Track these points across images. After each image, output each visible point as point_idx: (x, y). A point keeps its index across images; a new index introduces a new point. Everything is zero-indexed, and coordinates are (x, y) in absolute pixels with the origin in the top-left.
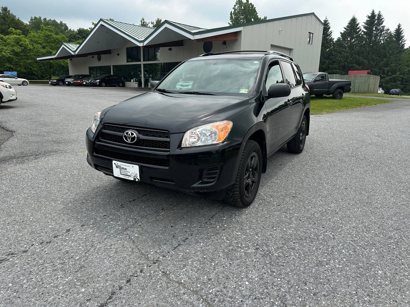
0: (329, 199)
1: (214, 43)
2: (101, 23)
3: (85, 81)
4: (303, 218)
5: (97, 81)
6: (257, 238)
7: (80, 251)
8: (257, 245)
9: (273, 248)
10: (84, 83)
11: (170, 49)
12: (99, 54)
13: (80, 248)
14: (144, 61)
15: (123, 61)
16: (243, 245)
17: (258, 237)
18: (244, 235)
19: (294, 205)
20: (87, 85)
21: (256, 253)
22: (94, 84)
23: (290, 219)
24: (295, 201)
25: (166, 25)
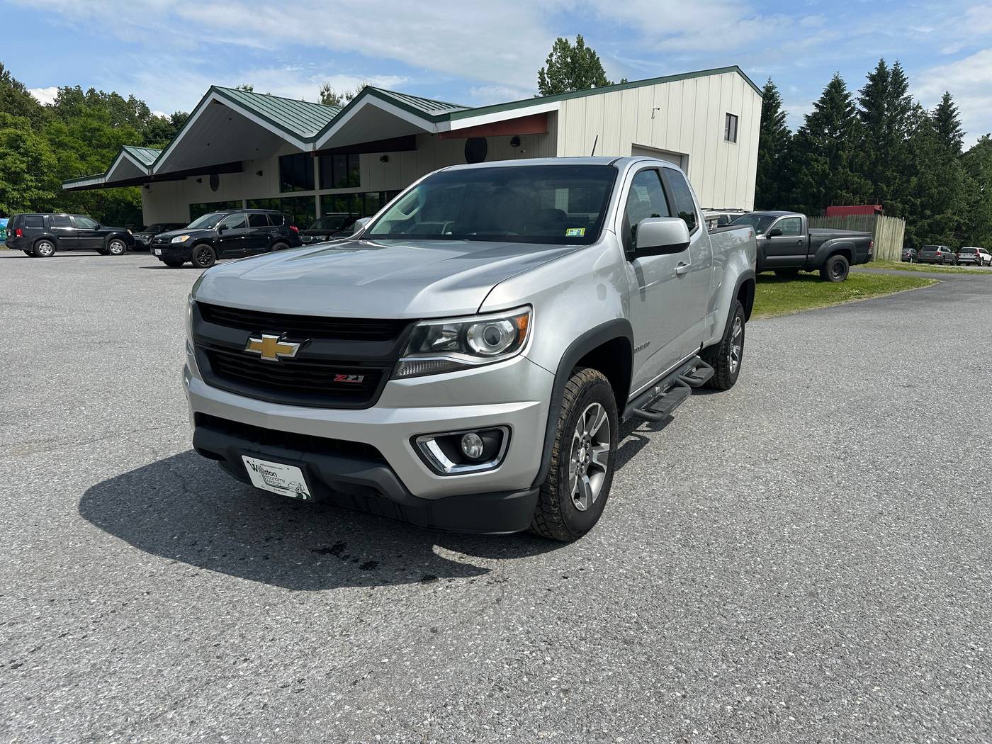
1: (489, 140)
2: (214, 96)
11: (385, 159)
12: (213, 173)
14: (322, 187)
15: (270, 188)
25: (369, 99)
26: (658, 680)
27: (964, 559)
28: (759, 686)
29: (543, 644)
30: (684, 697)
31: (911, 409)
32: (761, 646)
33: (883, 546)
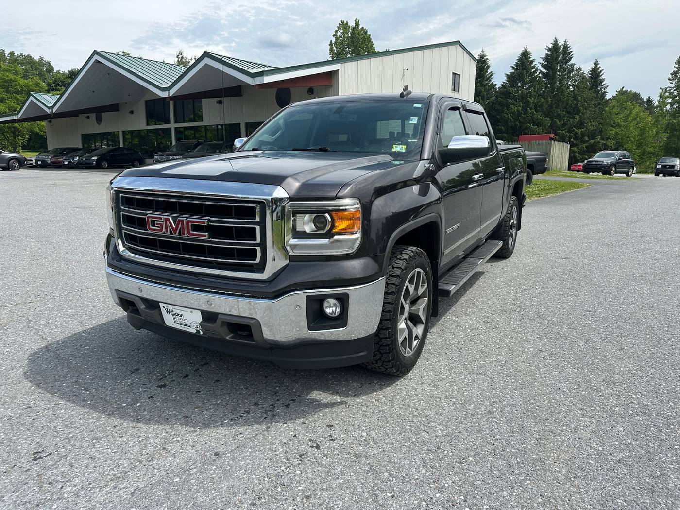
1: (292, 90)
2: (96, 57)
3: (67, 159)
5: (93, 158)
10: (66, 163)
11: (220, 102)
12: (98, 112)
14: (176, 122)
15: (139, 123)
20: (71, 167)
22: (87, 164)
25: (207, 61)
26: (376, 485)
27: (594, 382)
28: (446, 485)
29: (296, 461)
30: (393, 496)
31: (566, 275)
32: (451, 454)
33: (540, 374)
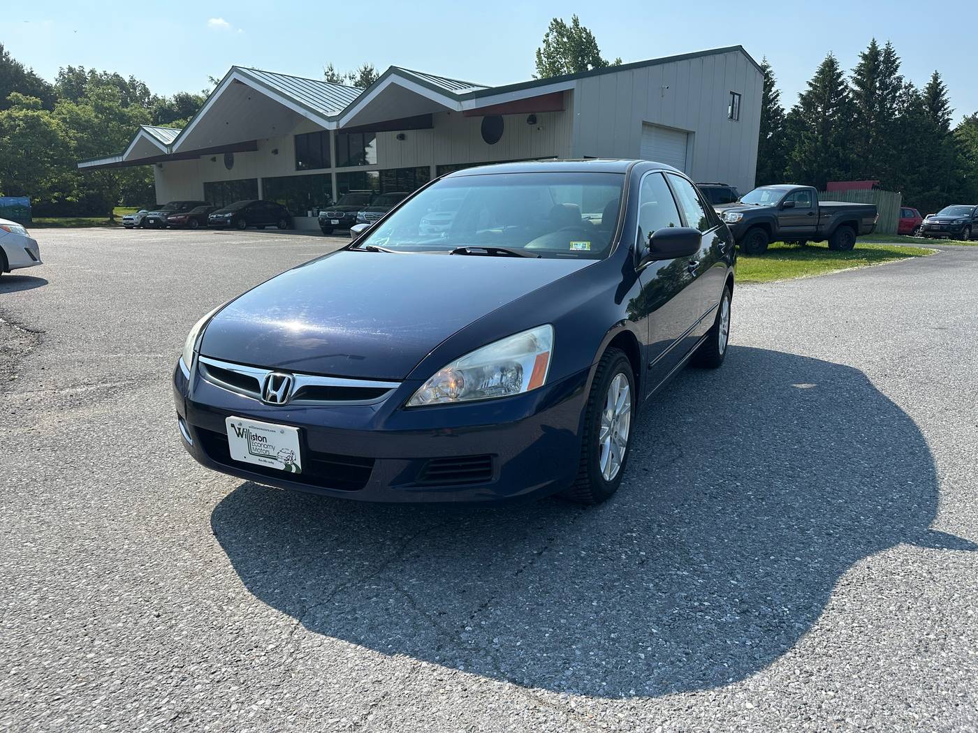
0: (881, 481)
1: (506, 119)
2: (235, 75)
4: (835, 529)
5: (227, 215)
6: (736, 583)
7: (273, 629)
8: (742, 601)
9: (786, 609)
11: (402, 137)
12: (228, 152)
13: (272, 618)
14: (338, 165)
16: (706, 603)
17: (737, 580)
18: (699, 576)
19: (799, 498)
21: (745, 623)
23: (803, 531)
24: (796, 486)
25: (394, 78)
